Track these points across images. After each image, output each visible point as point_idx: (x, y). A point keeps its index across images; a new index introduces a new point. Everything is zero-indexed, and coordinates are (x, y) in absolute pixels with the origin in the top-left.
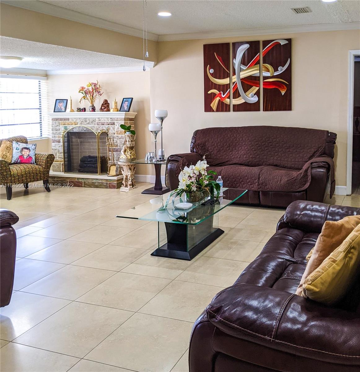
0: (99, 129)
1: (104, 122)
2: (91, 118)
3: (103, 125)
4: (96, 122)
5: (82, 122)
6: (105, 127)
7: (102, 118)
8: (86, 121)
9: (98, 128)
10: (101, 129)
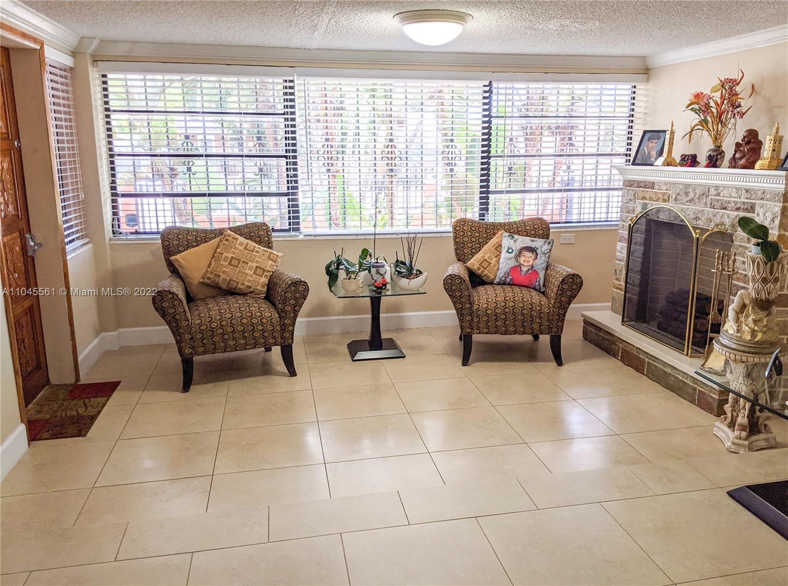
0: (714, 219)
1: (729, 202)
2: (700, 185)
3: (725, 209)
4: (710, 197)
5: (678, 194)
6: (728, 216)
7: (725, 187)
8: (687, 194)
9: (711, 216)
10: (717, 220)
